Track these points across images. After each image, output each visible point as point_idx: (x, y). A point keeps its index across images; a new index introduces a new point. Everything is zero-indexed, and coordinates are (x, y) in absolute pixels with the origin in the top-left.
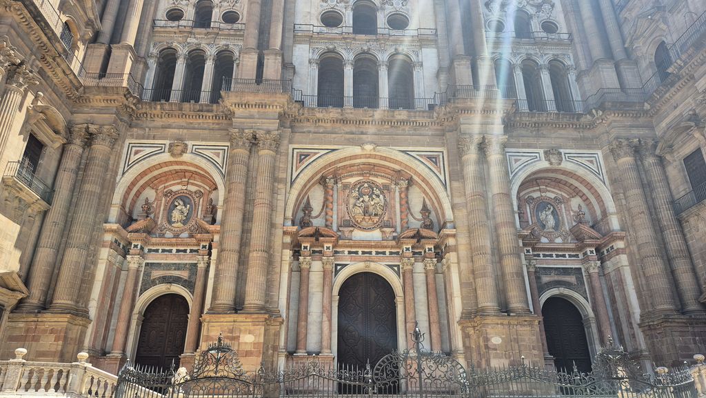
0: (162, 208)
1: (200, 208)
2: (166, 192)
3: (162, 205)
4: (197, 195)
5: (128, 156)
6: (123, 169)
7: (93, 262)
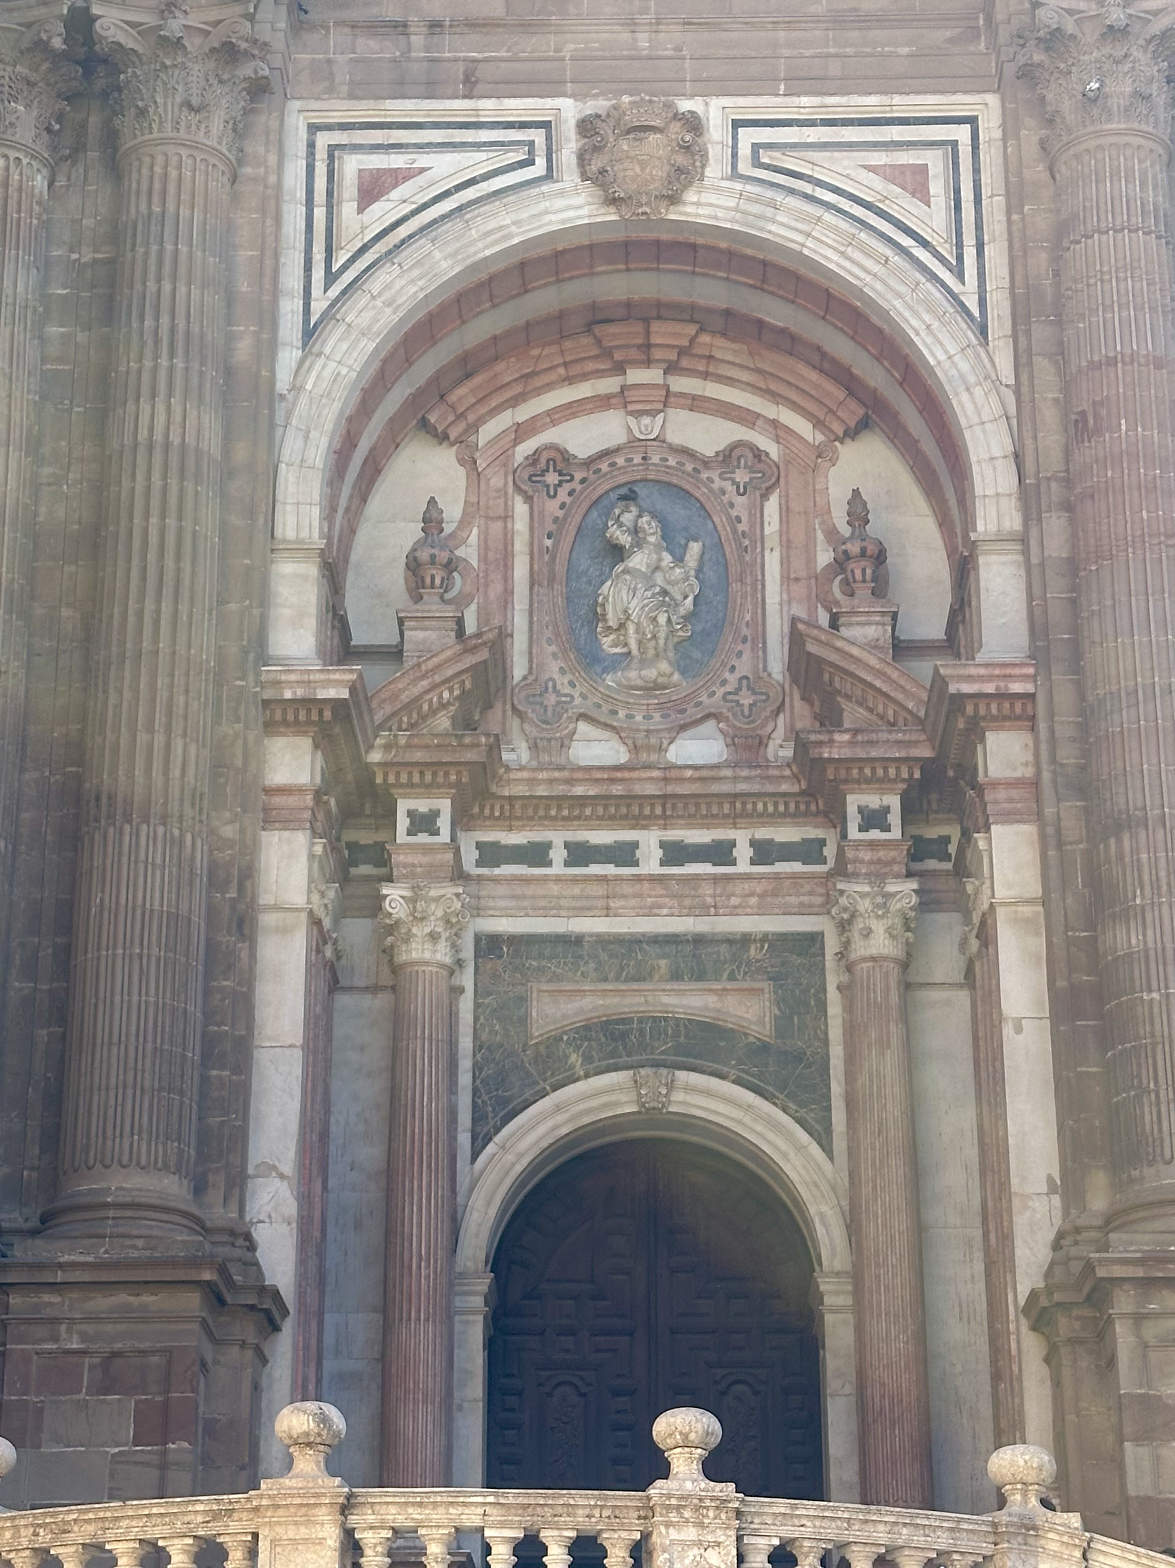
0: (521, 571)
1: (773, 563)
2: (533, 459)
3: (520, 546)
4: (742, 476)
5: (320, 213)
6: (298, 304)
7: (241, 922)
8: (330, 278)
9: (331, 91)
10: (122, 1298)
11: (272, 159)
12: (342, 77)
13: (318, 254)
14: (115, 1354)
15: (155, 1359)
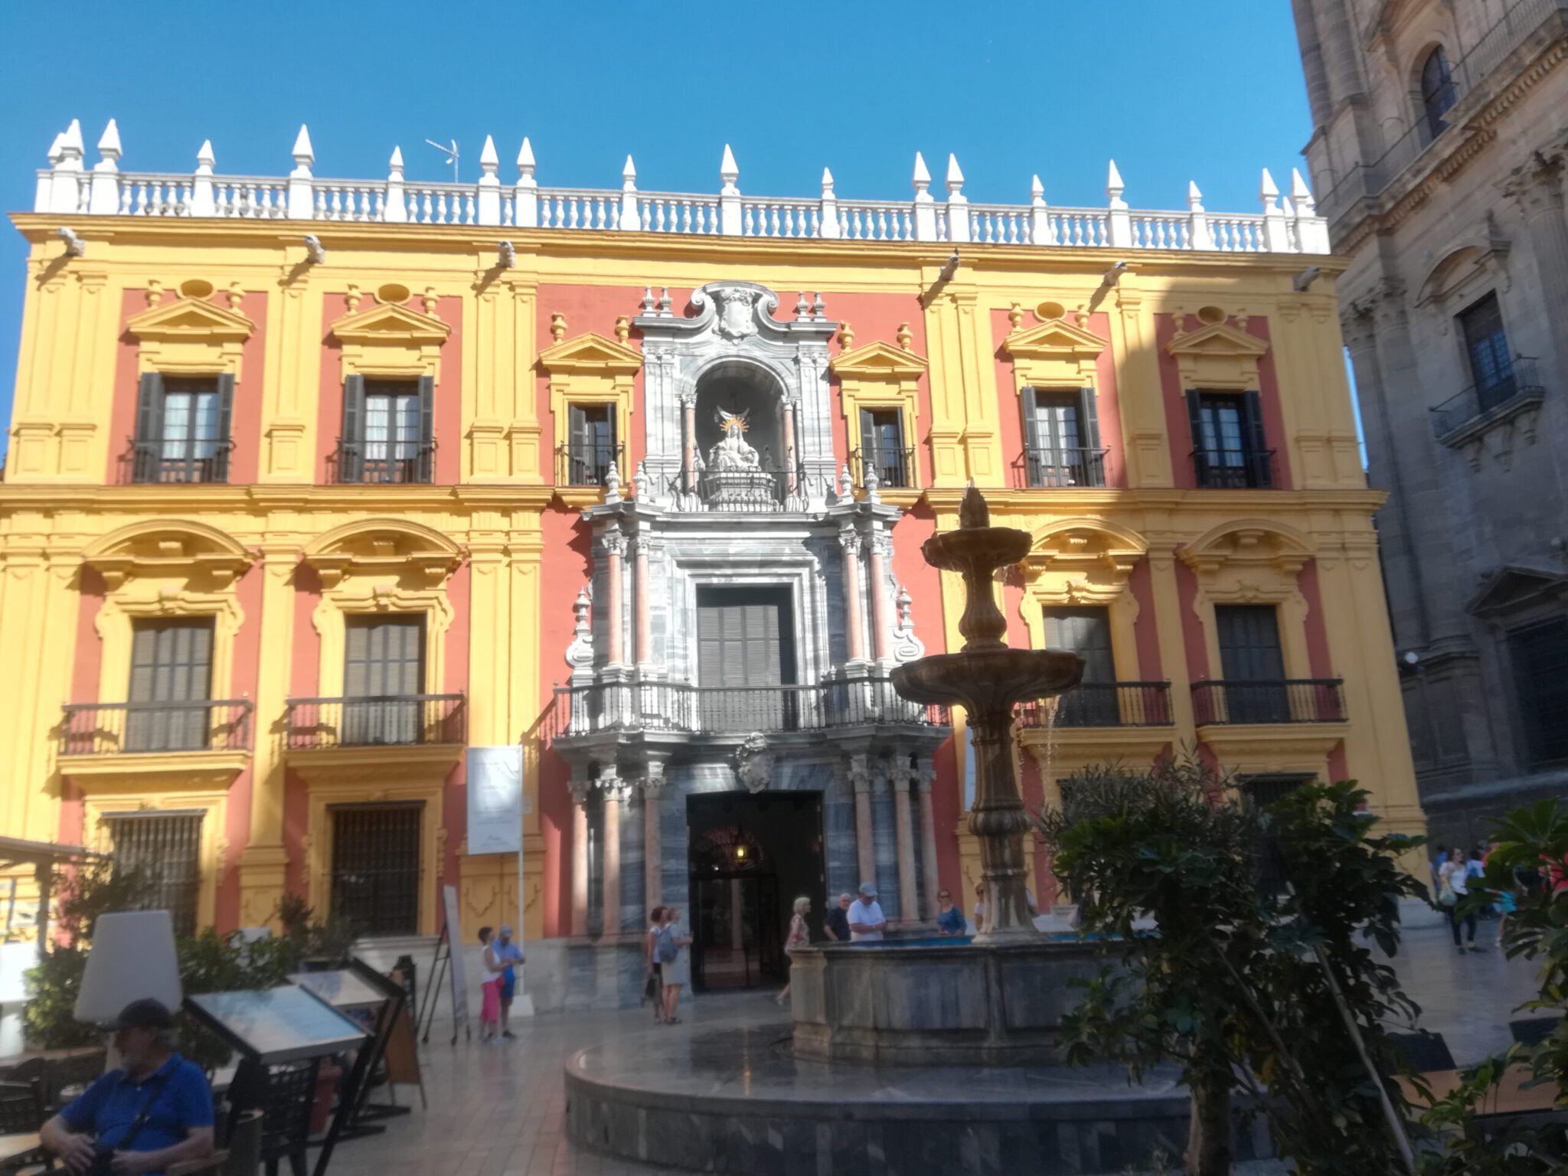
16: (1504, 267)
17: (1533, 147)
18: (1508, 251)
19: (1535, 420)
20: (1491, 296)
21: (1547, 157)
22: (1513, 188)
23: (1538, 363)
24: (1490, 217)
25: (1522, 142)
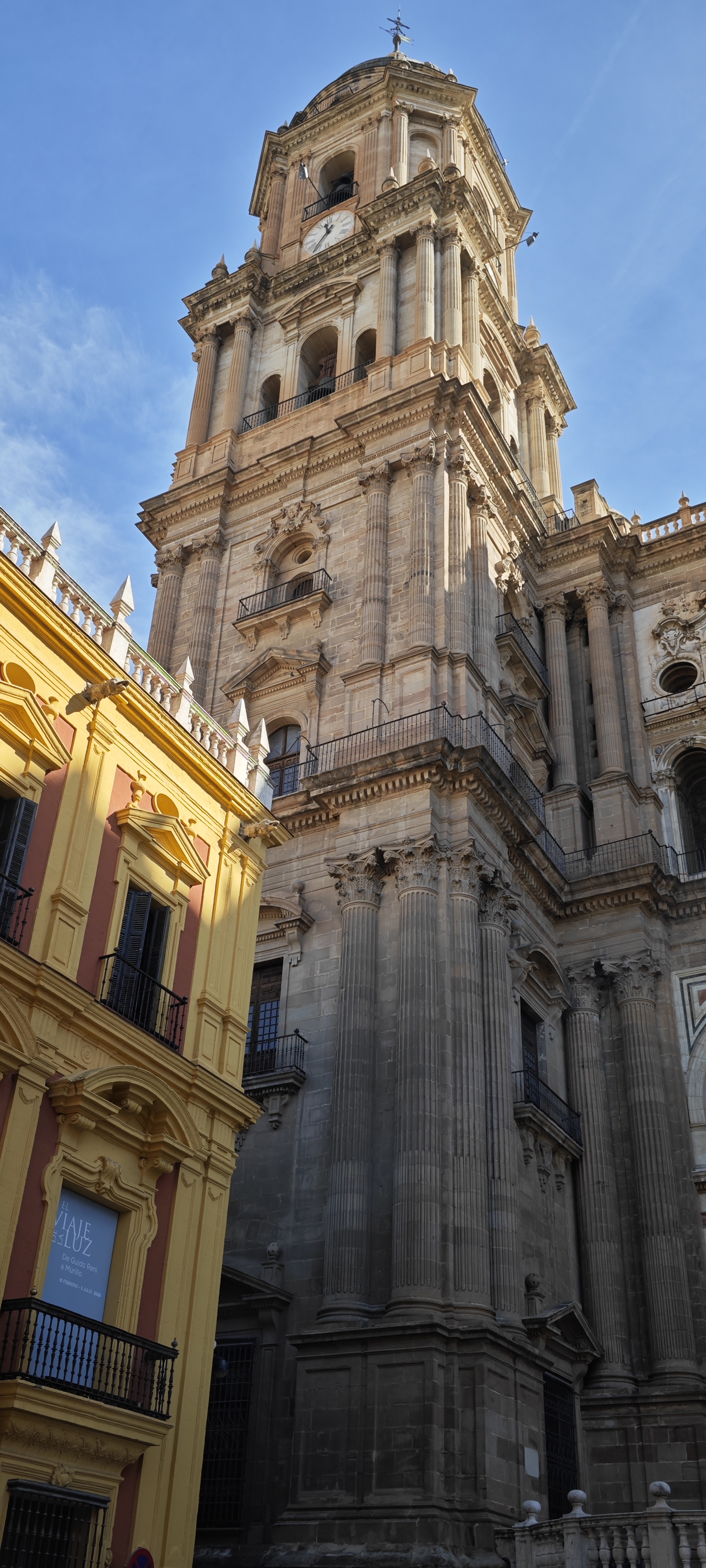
5: (688, 1007)
6: (686, 1040)
7: (700, 1263)
8: (695, 1029)
9: (684, 966)
10: (675, 1407)
11: (667, 995)
12: (687, 960)
13: (690, 1023)
14: (677, 1427)
15: (690, 1429)
16: (301, 941)
17: (376, 842)
18: (309, 927)
19: (286, 1105)
20: (278, 963)
21: (386, 856)
22: (340, 871)
23: (307, 1047)
24: (301, 889)
25: (363, 835)
